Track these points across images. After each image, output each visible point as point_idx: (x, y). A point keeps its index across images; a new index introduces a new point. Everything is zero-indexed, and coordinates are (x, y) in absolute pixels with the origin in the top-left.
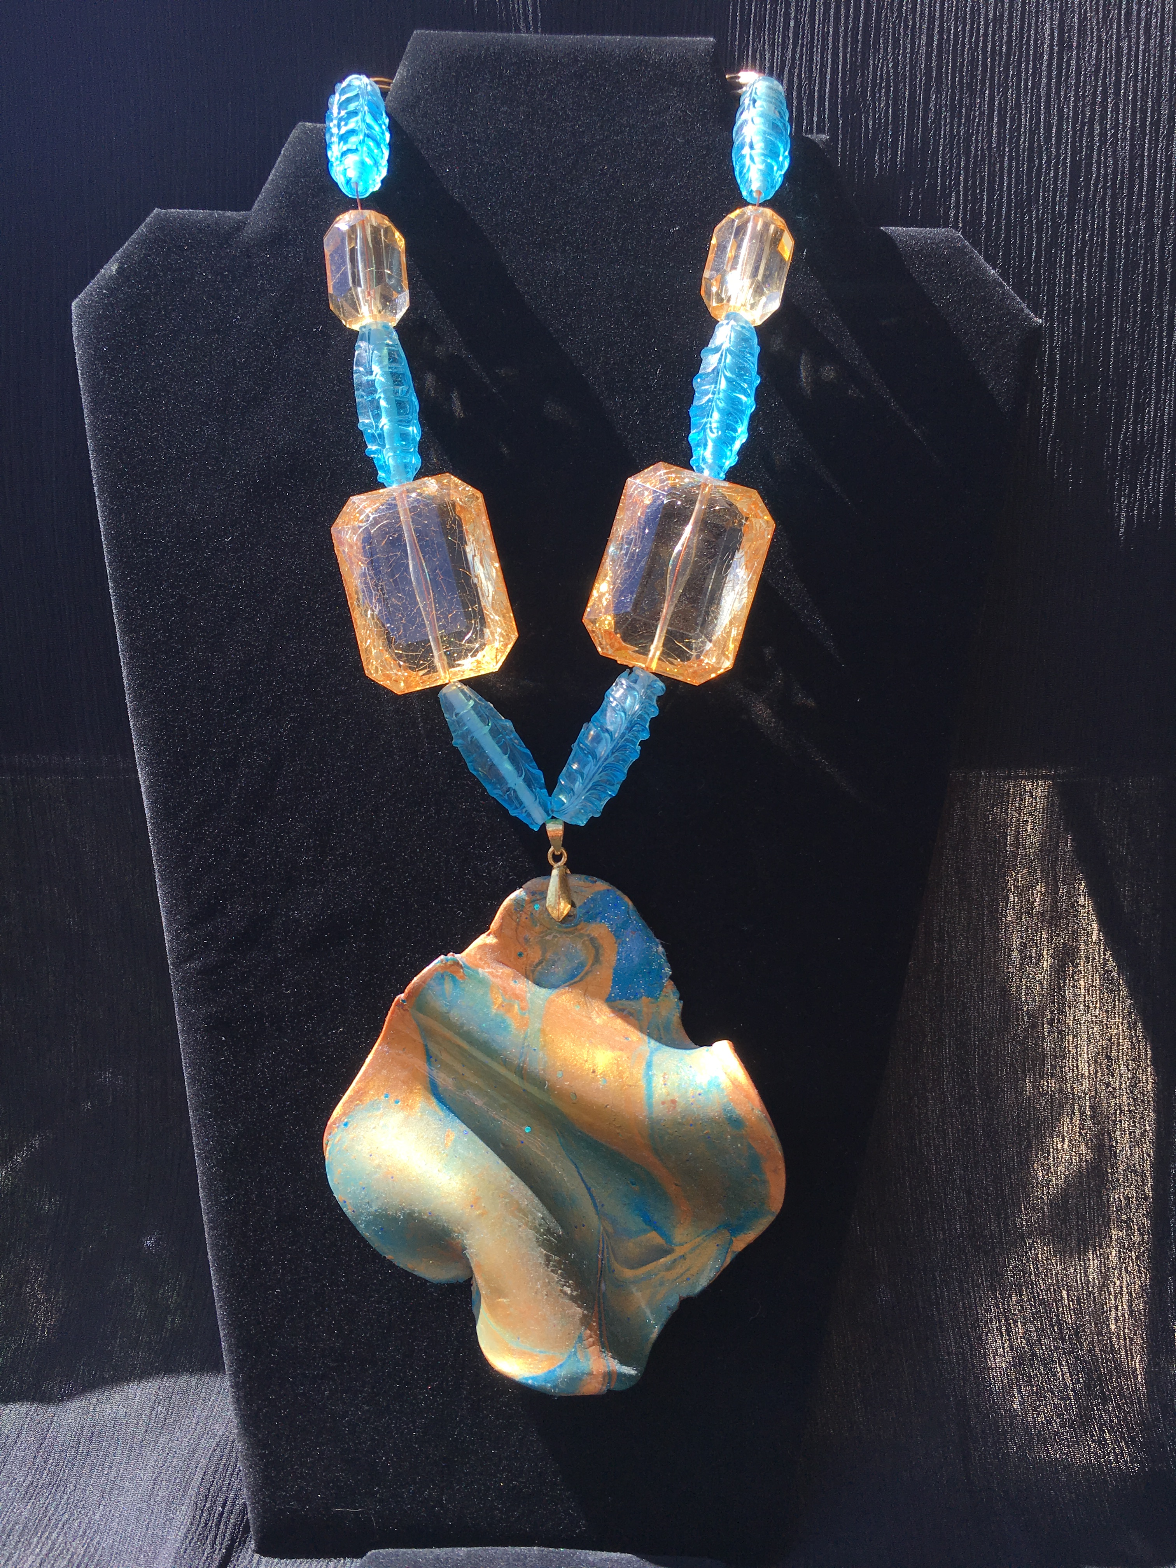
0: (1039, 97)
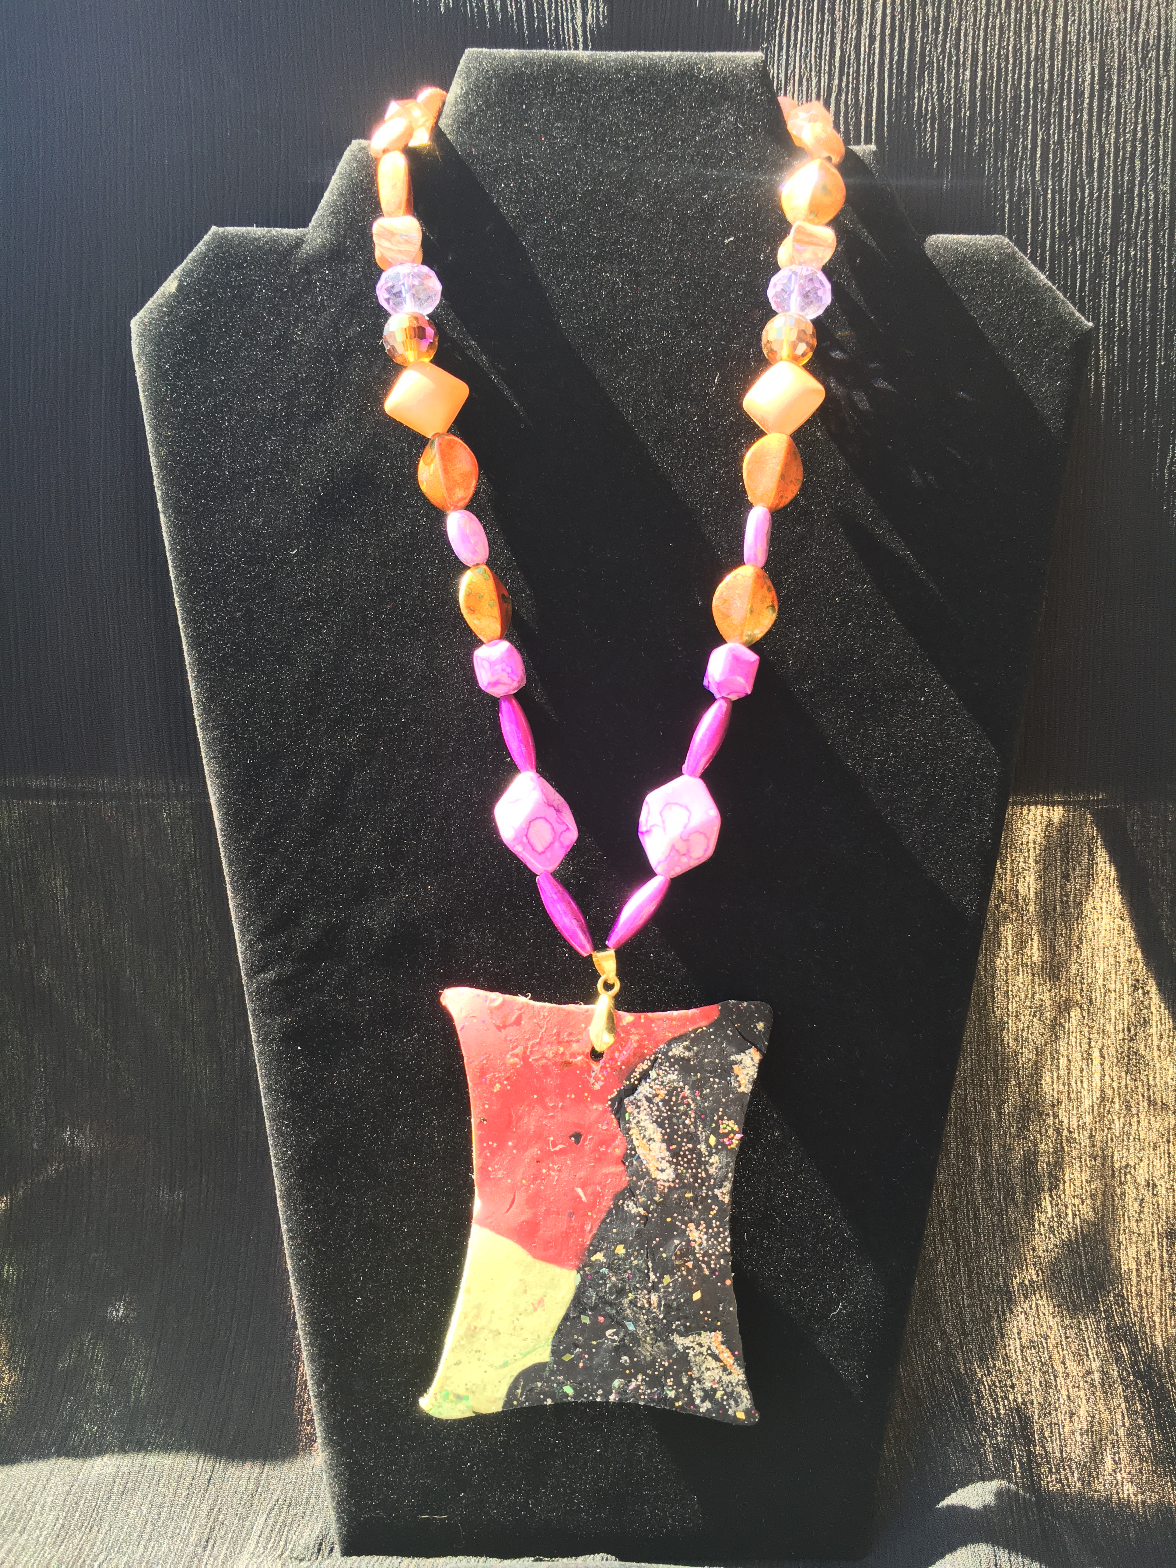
0: (1081, 134)
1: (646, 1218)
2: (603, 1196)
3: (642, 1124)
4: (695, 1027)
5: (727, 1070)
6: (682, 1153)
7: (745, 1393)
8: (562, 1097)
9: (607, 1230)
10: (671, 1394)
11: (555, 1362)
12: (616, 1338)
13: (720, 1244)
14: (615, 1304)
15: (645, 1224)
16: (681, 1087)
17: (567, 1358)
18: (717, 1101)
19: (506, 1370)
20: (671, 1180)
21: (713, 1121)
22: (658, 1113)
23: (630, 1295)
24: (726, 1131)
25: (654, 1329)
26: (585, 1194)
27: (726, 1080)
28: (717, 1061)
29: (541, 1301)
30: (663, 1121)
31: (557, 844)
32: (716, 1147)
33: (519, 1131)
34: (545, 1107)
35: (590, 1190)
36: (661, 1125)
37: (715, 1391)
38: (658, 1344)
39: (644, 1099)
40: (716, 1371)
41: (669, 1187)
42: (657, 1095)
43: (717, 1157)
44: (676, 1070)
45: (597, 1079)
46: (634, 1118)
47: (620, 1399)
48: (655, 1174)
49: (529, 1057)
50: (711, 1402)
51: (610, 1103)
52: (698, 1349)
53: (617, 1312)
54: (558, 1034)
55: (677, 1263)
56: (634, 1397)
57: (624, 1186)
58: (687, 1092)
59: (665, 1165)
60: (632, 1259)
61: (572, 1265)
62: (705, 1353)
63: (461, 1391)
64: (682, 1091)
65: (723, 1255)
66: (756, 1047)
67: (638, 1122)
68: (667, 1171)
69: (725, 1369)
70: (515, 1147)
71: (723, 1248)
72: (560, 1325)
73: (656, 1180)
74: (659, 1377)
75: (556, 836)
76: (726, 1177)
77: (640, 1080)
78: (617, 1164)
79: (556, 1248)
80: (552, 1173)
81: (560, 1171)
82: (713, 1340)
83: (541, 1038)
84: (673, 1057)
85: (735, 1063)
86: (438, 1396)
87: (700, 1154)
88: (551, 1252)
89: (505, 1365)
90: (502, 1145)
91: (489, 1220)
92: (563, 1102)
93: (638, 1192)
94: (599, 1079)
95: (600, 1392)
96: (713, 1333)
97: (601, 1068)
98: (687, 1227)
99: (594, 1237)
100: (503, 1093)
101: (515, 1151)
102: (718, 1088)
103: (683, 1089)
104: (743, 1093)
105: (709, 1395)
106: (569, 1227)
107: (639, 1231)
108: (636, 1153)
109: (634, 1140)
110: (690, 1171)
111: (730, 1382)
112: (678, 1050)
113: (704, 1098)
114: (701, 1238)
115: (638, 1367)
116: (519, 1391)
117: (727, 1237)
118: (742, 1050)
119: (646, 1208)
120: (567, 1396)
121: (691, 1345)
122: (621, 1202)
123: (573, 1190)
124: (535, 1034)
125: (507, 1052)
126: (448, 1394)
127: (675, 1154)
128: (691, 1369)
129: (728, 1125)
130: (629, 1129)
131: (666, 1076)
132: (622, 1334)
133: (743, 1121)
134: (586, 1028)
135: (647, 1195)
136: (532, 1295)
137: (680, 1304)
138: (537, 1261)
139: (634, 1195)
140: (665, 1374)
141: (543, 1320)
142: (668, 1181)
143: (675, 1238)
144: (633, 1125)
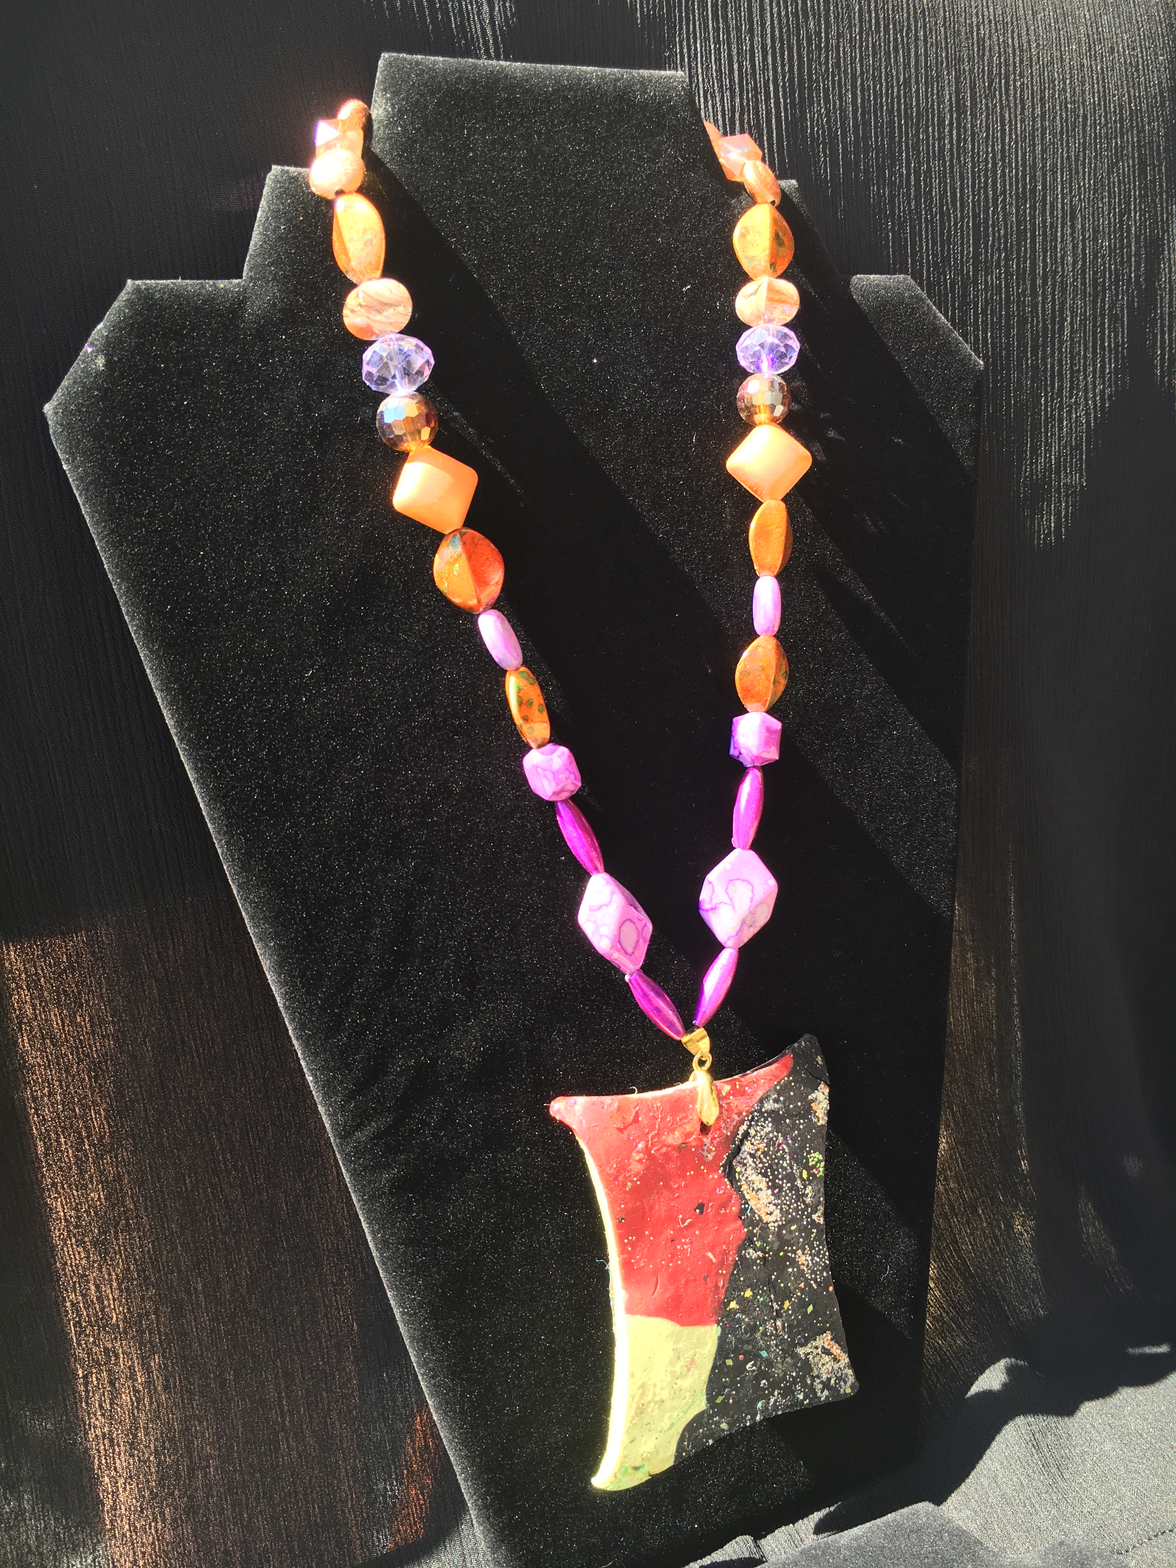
1: (764, 1259)
2: (729, 1253)
3: (750, 1179)
4: (779, 1079)
5: (808, 1111)
6: (783, 1193)
7: (850, 1371)
8: (684, 1177)
9: (735, 1281)
10: (800, 1396)
11: (711, 1407)
12: (754, 1368)
13: (821, 1260)
14: (751, 1341)
15: (764, 1264)
16: (775, 1137)
17: (719, 1400)
18: (804, 1139)
19: (673, 1430)
20: (779, 1219)
21: (803, 1157)
22: (761, 1165)
23: (760, 1328)
24: (814, 1163)
25: (782, 1350)
26: (714, 1256)
27: (808, 1118)
28: (799, 1104)
29: (693, 1361)
30: (765, 1170)
31: (641, 941)
32: (808, 1179)
33: (653, 1219)
34: (672, 1191)
35: (717, 1251)
36: (765, 1175)
37: (829, 1379)
38: (787, 1360)
39: (748, 1156)
40: (830, 1364)
41: (779, 1226)
42: (758, 1150)
43: (810, 1188)
44: (769, 1122)
45: (709, 1151)
46: (743, 1175)
47: (763, 1417)
48: (766, 1219)
49: (651, 1150)
50: (828, 1390)
51: (722, 1169)
52: (815, 1352)
53: (754, 1347)
54: (672, 1121)
55: (793, 1288)
56: (773, 1410)
57: (744, 1237)
58: (781, 1139)
59: (772, 1208)
60: (758, 1297)
61: (713, 1321)
62: (820, 1353)
63: (638, 1463)
64: (777, 1140)
65: (825, 1268)
66: (823, 1081)
67: (747, 1178)
68: (775, 1213)
69: (836, 1359)
70: (651, 1235)
71: (824, 1262)
72: (710, 1375)
73: (767, 1223)
74: (790, 1386)
76: (819, 1201)
77: (743, 1140)
78: (736, 1220)
79: (698, 1311)
80: (685, 1247)
81: (691, 1243)
82: (825, 1340)
83: (659, 1129)
84: (766, 1112)
85: (813, 1101)
87: (797, 1189)
88: (695, 1316)
89: (672, 1425)
91: (638, 1307)
92: (684, 1180)
93: (755, 1239)
94: (711, 1150)
95: (749, 1417)
96: (824, 1335)
97: (711, 1139)
98: (796, 1254)
99: (726, 1291)
100: (635, 1188)
101: (652, 1238)
102: (804, 1128)
103: (777, 1137)
104: (822, 1125)
105: (826, 1385)
106: (706, 1290)
107: (760, 1272)
108: (749, 1205)
109: (746, 1195)
110: (792, 1207)
111: (840, 1368)
112: (769, 1106)
113: (794, 1140)
114: (807, 1260)
115: (773, 1386)
116: (686, 1443)
117: (826, 1252)
118: (814, 1088)
119: (763, 1250)
120: (723, 1430)
121: (809, 1351)
122: (743, 1252)
123: (704, 1256)
125: (632, 1150)
126: (627, 1470)
127: (779, 1196)
128: (813, 1370)
129: (814, 1157)
130: (741, 1186)
131: (763, 1130)
132: (759, 1363)
133: (825, 1150)
134: (692, 1107)
135: (762, 1238)
136: (685, 1359)
137: (799, 1321)
138: (684, 1328)
139: (752, 1242)
140: (795, 1383)
141: (696, 1376)
142: (777, 1221)
143: (788, 1267)
144: (743, 1182)
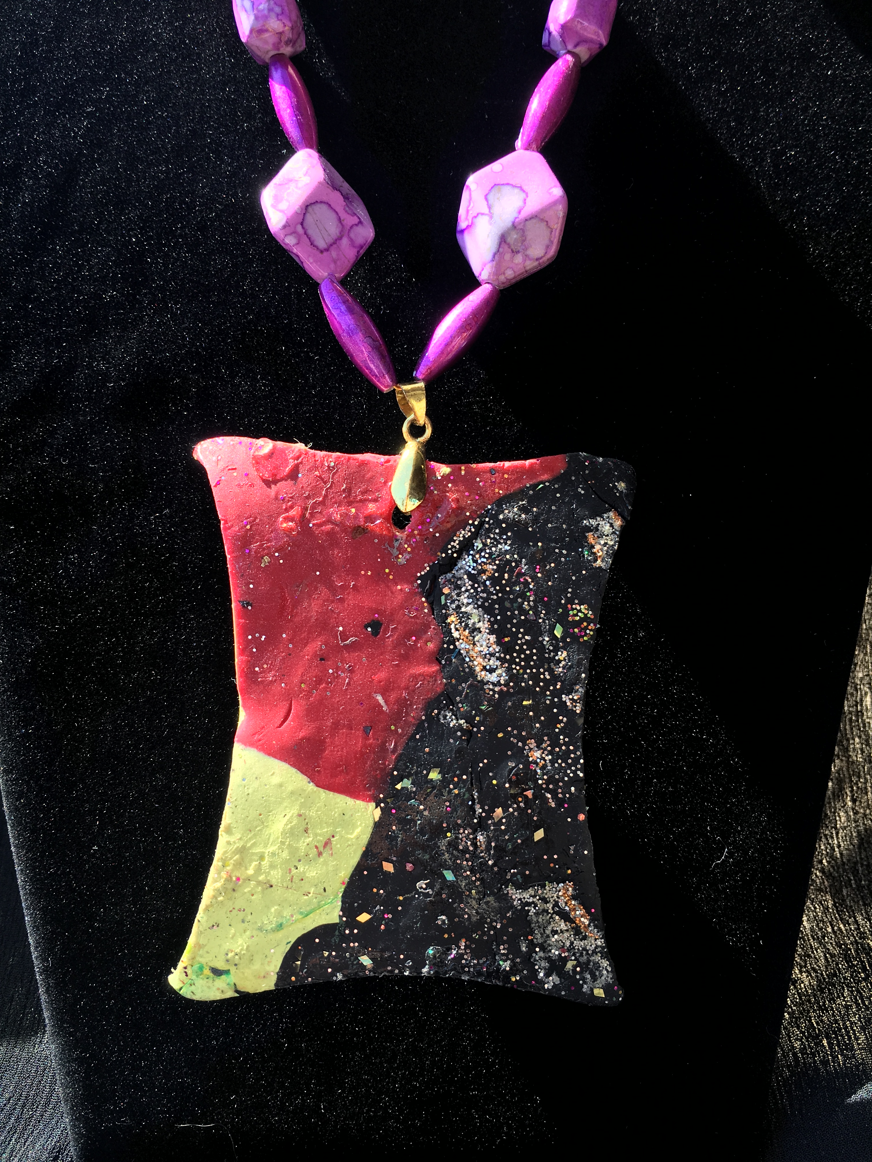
1: (468, 733)
2: (411, 705)
3: (463, 609)
4: (534, 481)
5: (577, 539)
6: (517, 648)
7: (605, 963)
8: (356, 575)
9: (416, 749)
10: (506, 965)
11: (348, 924)
12: (429, 891)
13: (569, 766)
14: (428, 846)
15: (468, 741)
16: (516, 561)
17: (363, 917)
18: (565, 580)
19: (280, 934)
20: (502, 682)
21: (560, 605)
22: (485, 595)
23: (449, 834)
24: (577, 618)
25: (481, 880)
26: (386, 702)
27: (577, 551)
28: (564, 526)
29: (327, 844)
30: (492, 605)
31: (345, 241)
32: (563, 638)
33: (296, 619)
34: (332, 588)
35: (393, 697)
36: (488, 610)
37: (565, 960)
38: (488, 899)
39: (466, 577)
40: (566, 935)
41: (500, 692)
42: (484, 571)
43: (565, 654)
44: (508, 538)
45: (402, 551)
46: (453, 602)
47: (436, 972)
48: (482, 675)
49: (309, 522)
50: (559, 975)
51: (419, 582)
52: (540, 905)
53: (432, 858)
54: (349, 490)
55: (512, 792)
56: (454, 969)
57: (439, 690)
58: (524, 568)
59: (493, 662)
60: (451, 786)
61: (369, 796)
62: (551, 911)
63: (220, 965)
64: (517, 566)
65: (575, 781)
66: (616, 510)
67: (459, 607)
68: (499, 671)
69: (577, 931)
70: (291, 641)
71: (574, 772)
72: (353, 875)
73: (483, 683)
74: (489, 943)
75: (344, 231)
76: (578, 677)
77: (460, 552)
78: (430, 662)
79: (347, 774)
80: (342, 675)
81: (351, 671)
82: (561, 893)
83: (326, 496)
84: (504, 521)
85: (589, 529)
86: (189, 971)
87: (542, 648)
88: (341, 779)
89: (280, 927)
90: (273, 639)
91: (256, 737)
92: (355, 580)
93: (458, 699)
94: (405, 551)
95: (410, 963)
96: (561, 885)
97: (408, 536)
98: (525, 744)
99: (399, 759)
100: (273, 568)
101: (291, 646)
102: (566, 562)
103: (518, 563)
104: (600, 567)
105: (556, 966)
106: (365, 746)
107: (459, 751)
108: (455, 647)
109: (453, 630)
110: (528, 671)
111: (584, 949)
112: (511, 512)
113: (548, 575)
114: (543, 759)
115: (461, 930)
116: (298, 962)
117: (579, 758)
118: (597, 513)
119: (470, 720)
120: (364, 967)
121: (531, 900)
122: (436, 711)
123: (370, 697)
124: (315, 491)
125: (279, 515)
126: (201, 968)
127: (507, 649)
128: (532, 933)
129: (580, 611)
130: (447, 616)
131: (496, 546)
132: (438, 886)
133: (599, 606)
134: (386, 482)
135: (471, 702)
136: (316, 835)
137: (516, 847)
138: (321, 790)
139: (452, 702)
140: (497, 939)
141: (331, 869)
142: (498, 683)
143: (509, 759)
144: (451, 611)
